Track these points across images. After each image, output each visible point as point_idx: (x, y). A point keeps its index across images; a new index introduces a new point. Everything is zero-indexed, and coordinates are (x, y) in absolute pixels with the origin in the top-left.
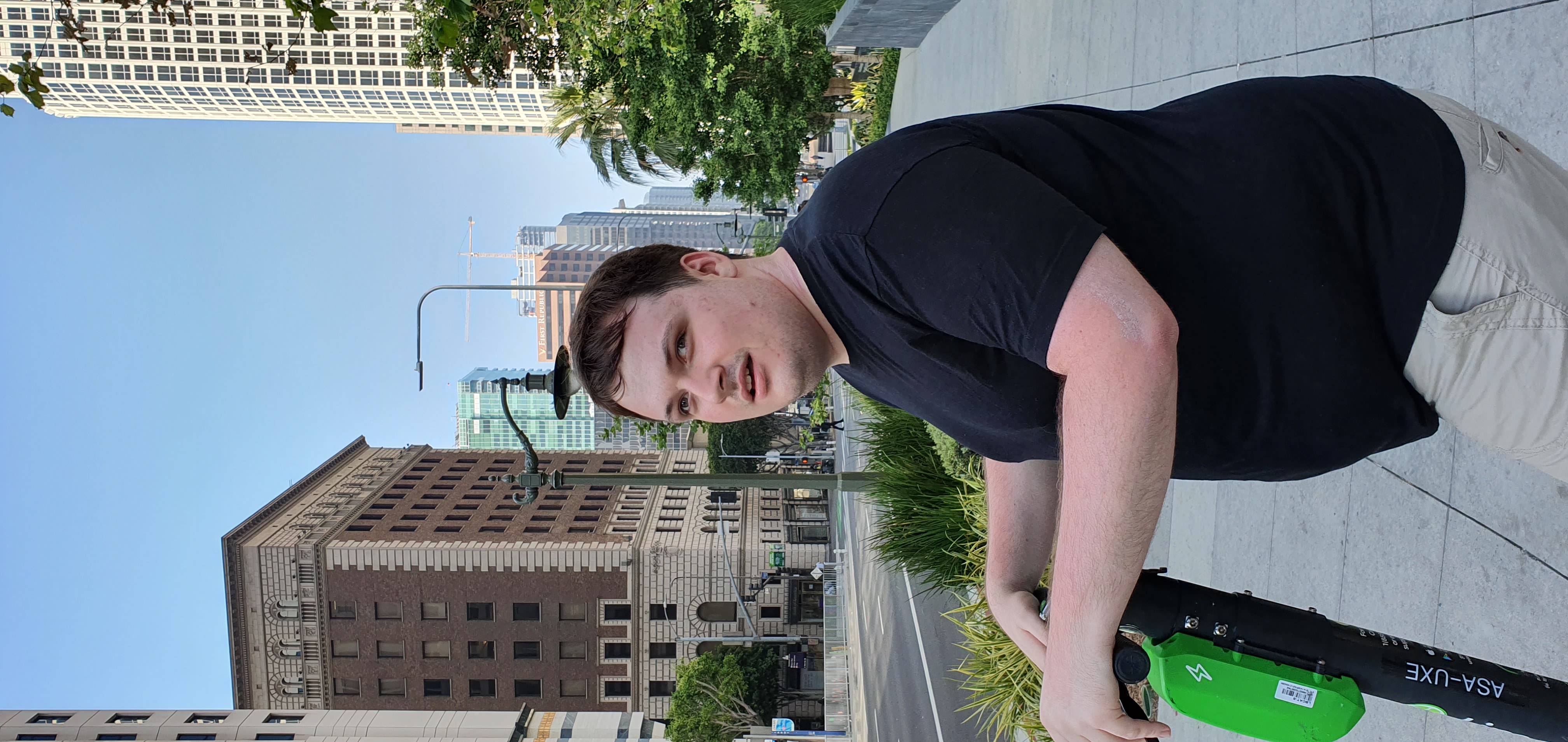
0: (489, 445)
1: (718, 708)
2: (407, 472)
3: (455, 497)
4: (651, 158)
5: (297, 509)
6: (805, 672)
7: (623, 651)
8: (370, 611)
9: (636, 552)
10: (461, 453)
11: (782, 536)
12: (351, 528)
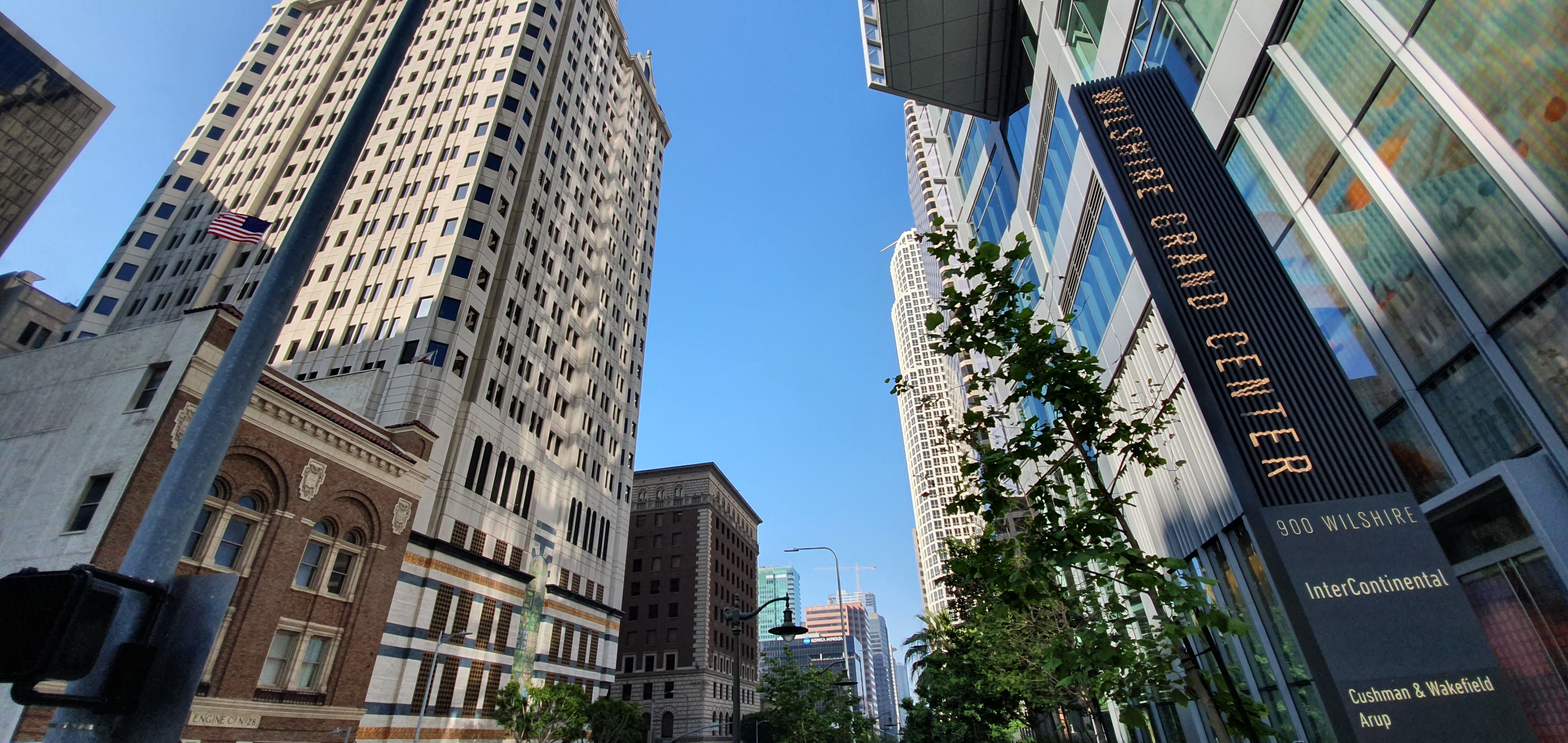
0: (760, 584)
2: (746, 544)
3: (734, 569)
8: (677, 530)
9: (703, 671)
10: (756, 570)
12: (717, 519)
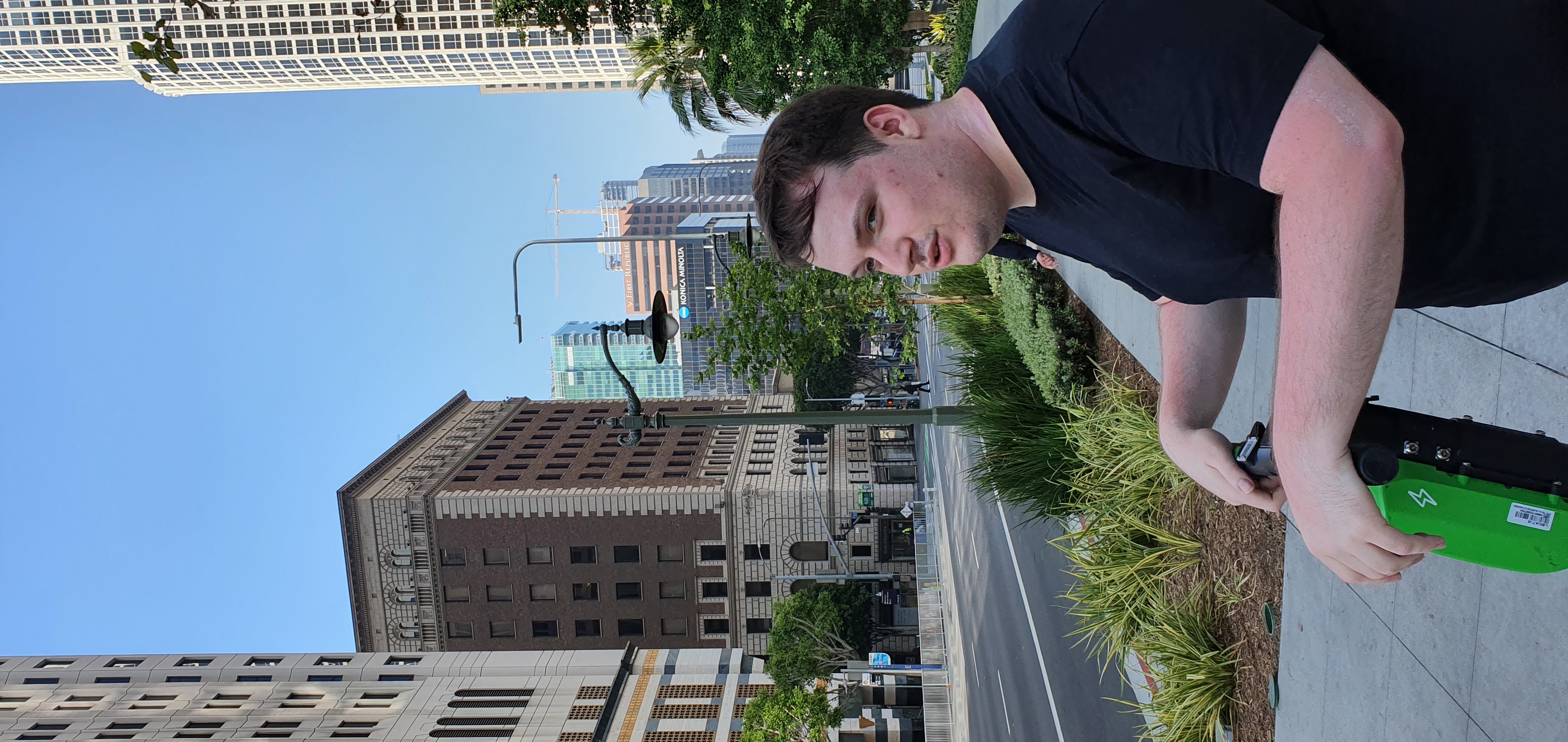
0: (582, 395)
1: (815, 643)
2: (508, 423)
3: (554, 445)
4: (731, 104)
5: (405, 462)
6: (897, 608)
7: (719, 590)
8: (478, 558)
9: (729, 494)
10: (558, 404)
11: (870, 477)
12: (457, 479)
